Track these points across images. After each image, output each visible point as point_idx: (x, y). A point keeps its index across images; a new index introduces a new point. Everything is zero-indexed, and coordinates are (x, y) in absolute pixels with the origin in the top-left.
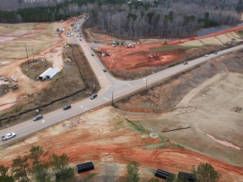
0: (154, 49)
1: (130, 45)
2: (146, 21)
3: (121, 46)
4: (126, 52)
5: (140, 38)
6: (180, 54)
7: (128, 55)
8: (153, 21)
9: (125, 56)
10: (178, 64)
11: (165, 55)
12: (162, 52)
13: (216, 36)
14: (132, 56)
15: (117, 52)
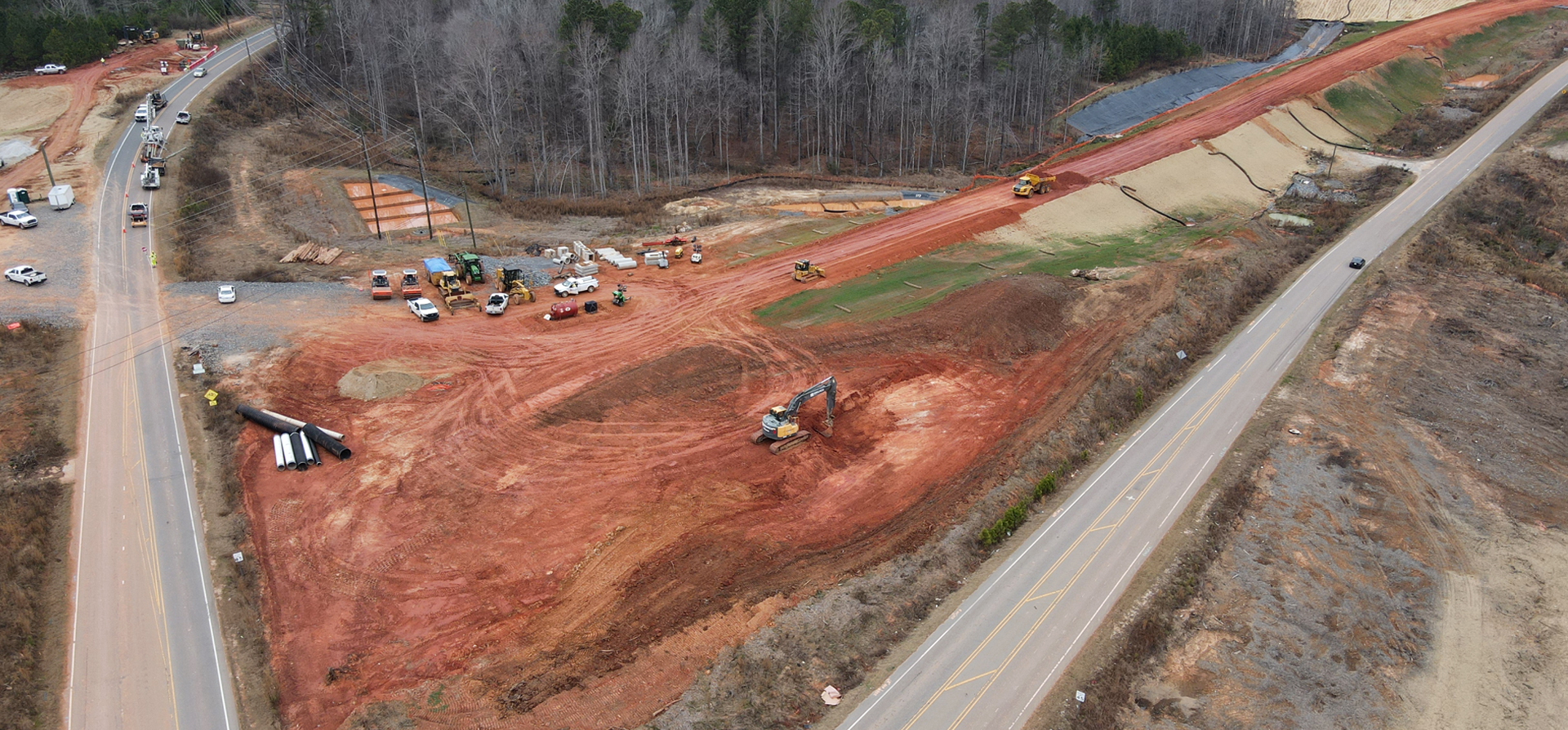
0: (803, 313)
1: (584, 283)
2: (708, 50)
3: (497, 301)
4: (538, 379)
5: (671, 183)
6: (1031, 349)
7: (550, 418)
8: (759, 46)
9: (516, 446)
10: (1047, 492)
11: (907, 378)
12: (877, 341)
13: (1214, 142)
14: (588, 431)
15: (450, 388)
